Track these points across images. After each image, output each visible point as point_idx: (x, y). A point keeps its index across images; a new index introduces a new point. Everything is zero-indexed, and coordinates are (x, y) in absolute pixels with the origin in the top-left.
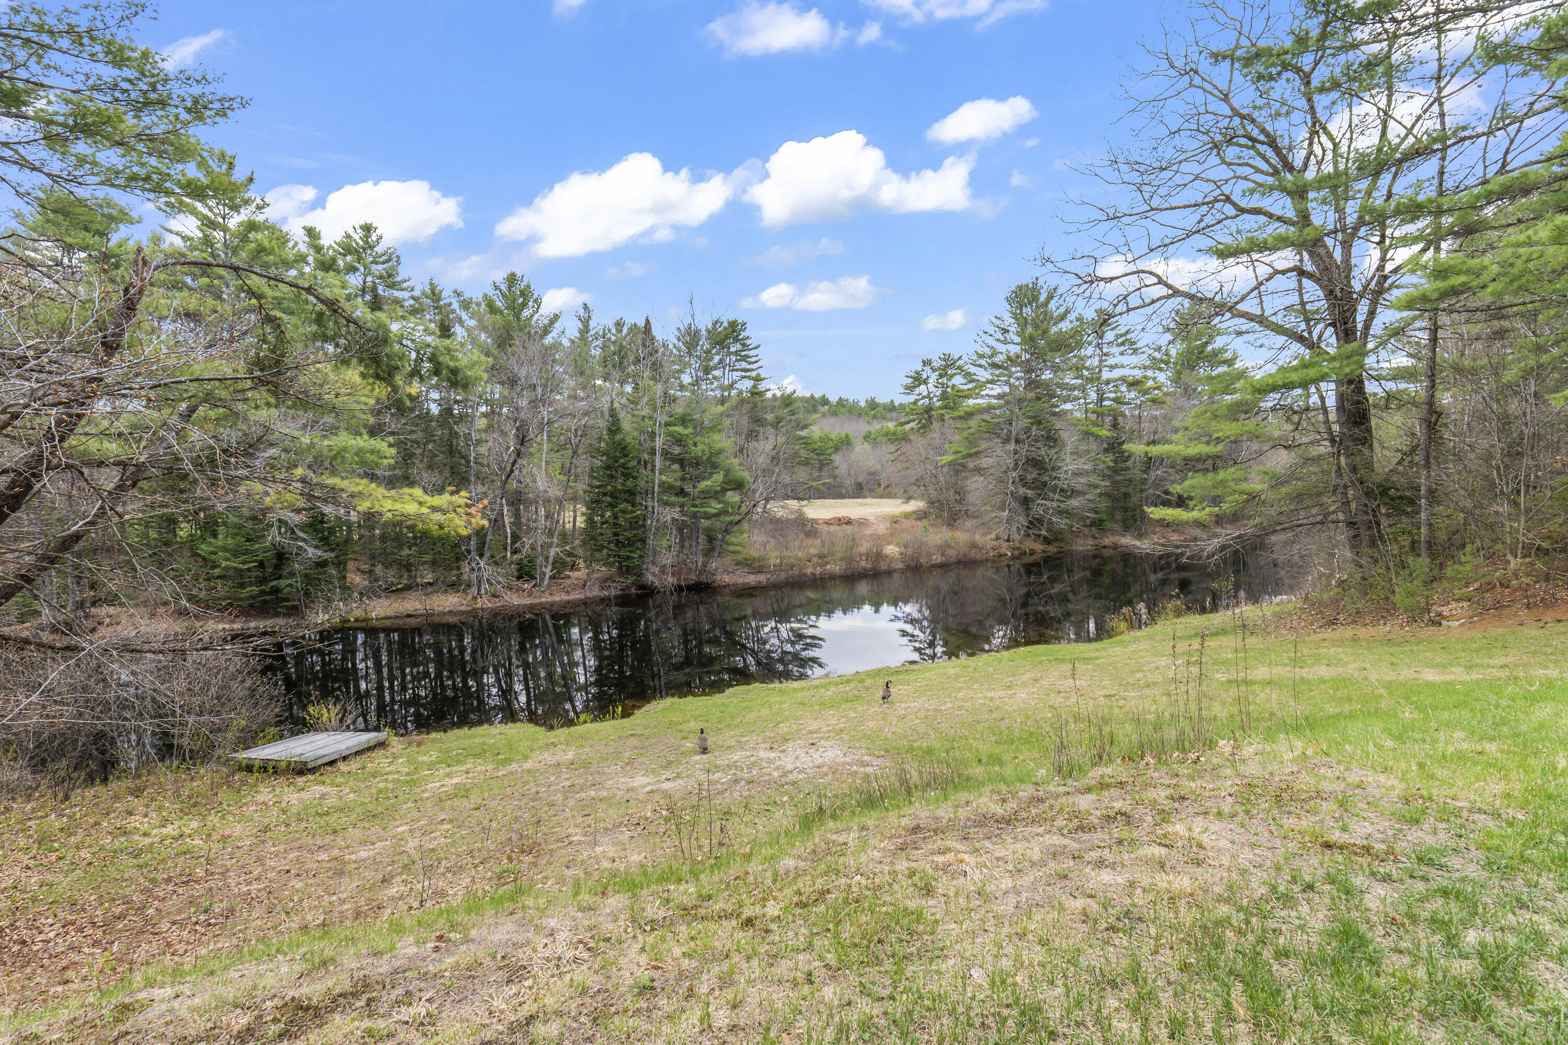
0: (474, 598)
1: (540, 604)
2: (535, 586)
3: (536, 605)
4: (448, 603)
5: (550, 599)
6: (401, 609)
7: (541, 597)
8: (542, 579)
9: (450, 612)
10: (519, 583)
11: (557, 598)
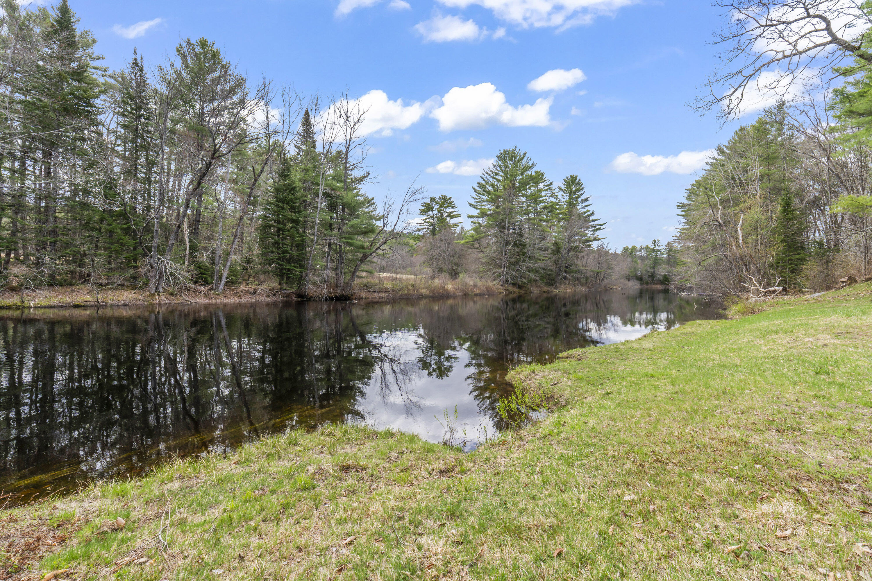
0: (152, 295)
1: (216, 304)
2: (211, 289)
3: (212, 304)
4: (123, 298)
5: (225, 301)
6: (68, 300)
7: (216, 299)
8: (218, 285)
9: (125, 305)
10: (197, 287)
11: (232, 300)
